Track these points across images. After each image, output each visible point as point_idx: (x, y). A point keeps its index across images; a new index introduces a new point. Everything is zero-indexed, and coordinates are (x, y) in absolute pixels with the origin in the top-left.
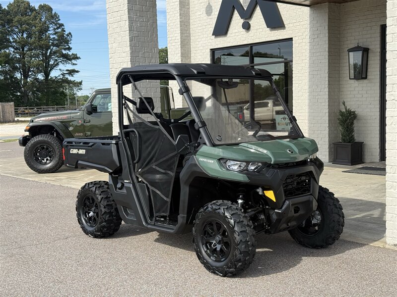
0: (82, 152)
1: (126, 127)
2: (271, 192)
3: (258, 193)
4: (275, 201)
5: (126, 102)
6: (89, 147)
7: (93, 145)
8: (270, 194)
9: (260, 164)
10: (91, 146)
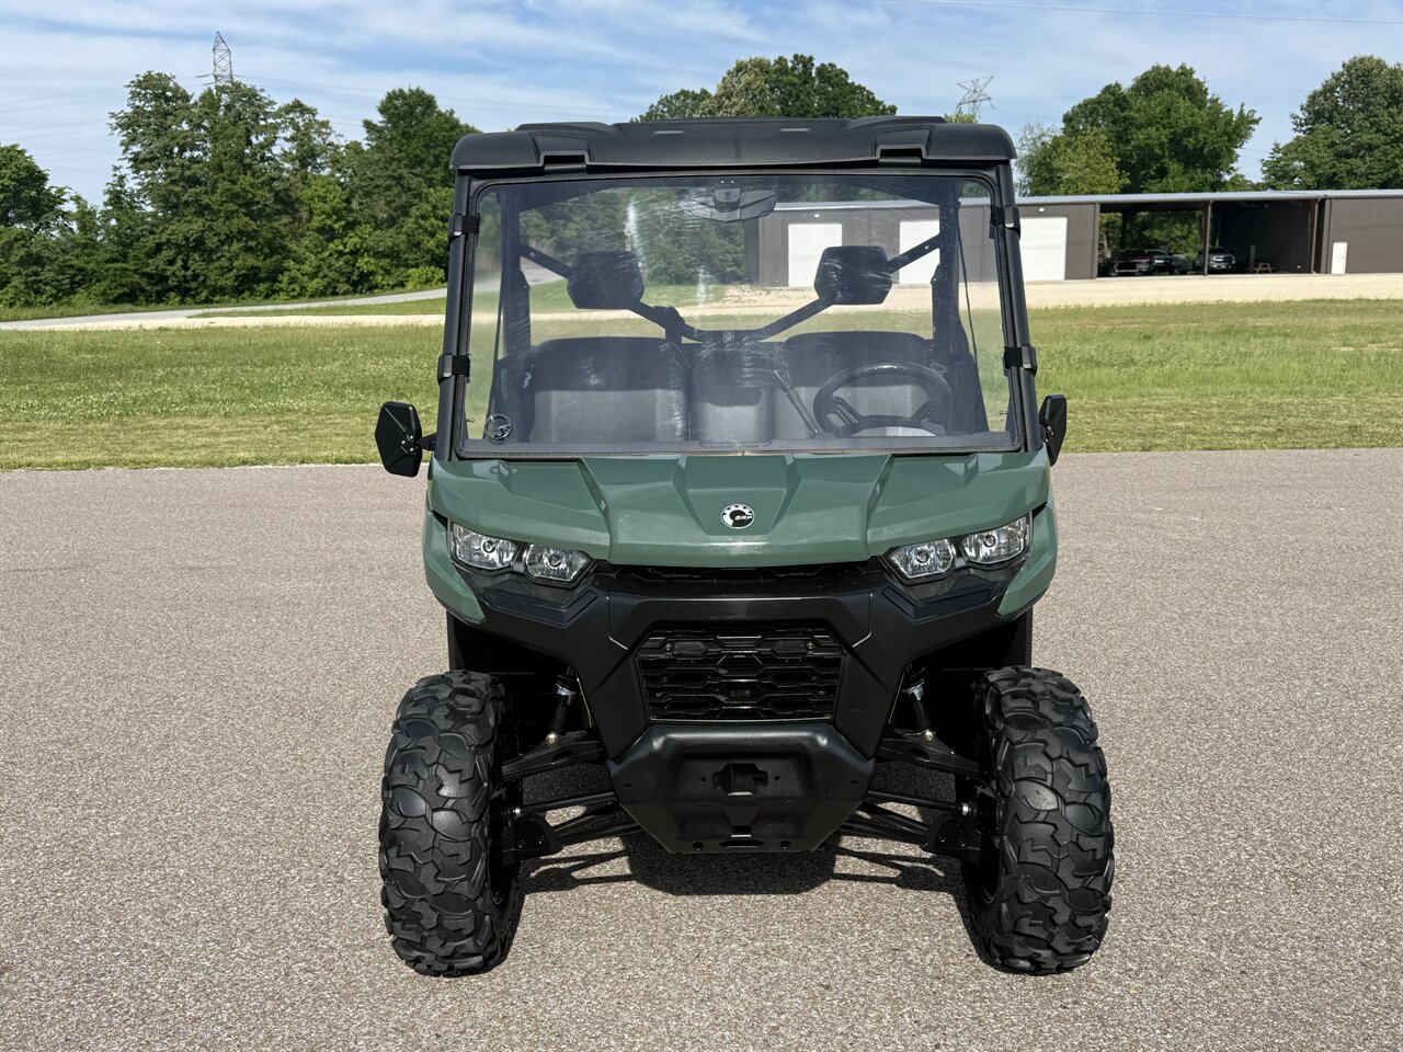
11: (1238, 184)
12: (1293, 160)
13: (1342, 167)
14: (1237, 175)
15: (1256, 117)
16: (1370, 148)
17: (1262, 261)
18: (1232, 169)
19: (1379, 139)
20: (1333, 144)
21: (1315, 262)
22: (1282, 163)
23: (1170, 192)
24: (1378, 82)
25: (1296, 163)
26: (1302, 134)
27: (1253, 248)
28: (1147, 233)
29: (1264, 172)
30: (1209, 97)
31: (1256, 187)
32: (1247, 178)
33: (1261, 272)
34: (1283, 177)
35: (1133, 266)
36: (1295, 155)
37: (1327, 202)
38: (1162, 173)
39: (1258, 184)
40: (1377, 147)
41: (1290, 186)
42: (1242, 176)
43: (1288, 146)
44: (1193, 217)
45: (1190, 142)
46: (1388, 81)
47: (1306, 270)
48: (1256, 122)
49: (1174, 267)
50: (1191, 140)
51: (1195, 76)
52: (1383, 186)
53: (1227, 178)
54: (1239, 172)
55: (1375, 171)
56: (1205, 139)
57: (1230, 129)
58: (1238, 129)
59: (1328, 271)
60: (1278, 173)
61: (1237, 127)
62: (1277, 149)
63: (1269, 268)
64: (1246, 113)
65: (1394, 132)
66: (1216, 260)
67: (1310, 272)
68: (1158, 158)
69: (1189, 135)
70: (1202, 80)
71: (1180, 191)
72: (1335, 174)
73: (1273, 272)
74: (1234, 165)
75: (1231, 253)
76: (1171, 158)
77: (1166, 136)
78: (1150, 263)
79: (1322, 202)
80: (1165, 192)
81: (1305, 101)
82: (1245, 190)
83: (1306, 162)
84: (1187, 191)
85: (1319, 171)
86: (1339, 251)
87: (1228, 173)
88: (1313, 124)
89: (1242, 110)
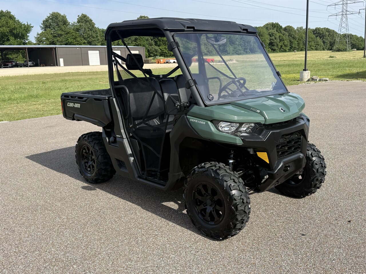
0: (77, 106)
1: (117, 83)
2: (265, 154)
3: (249, 152)
4: (268, 163)
5: (115, 59)
6: (83, 101)
7: (86, 100)
8: (263, 156)
9: (253, 125)
10: (85, 101)
11: (30, 43)
12: (42, 37)
13: (55, 40)
14: (29, 41)
15: (32, 26)
16: (61, 35)
17: (42, 63)
18: (28, 39)
19: (63, 33)
20: (52, 34)
21: (56, 64)
22: (40, 38)
23: (12, 45)
24: (60, 19)
25: (43, 38)
26: (43, 31)
27: (39, 60)
28: (7, 56)
29: (36, 40)
30: (16, 20)
31: (35, 44)
32: (32, 42)
33: (42, 66)
34: (41, 42)
35: (8, 65)
36: (43, 36)
37: (56, 48)
38: (8, 40)
39: (35, 43)
40: (63, 35)
41: (43, 44)
42: (31, 41)
43: (40, 34)
44: (20, 52)
45: (15, 32)
46: (62, 19)
47: (54, 65)
48: (32, 27)
49: (18, 65)
50: (15, 31)
51: (11, 14)
52: (66, 44)
53: (27, 42)
54: (30, 40)
55: (63, 41)
56: (19, 31)
57: (26, 29)
58: (28, 29)
59: (60, 66)
60: (39, 41)
61: (27, 28)
62: (38, 34)
63: (44, 65)
64: (29, 24)
65: (66, 31)
66: (30, 63)
67: (55, 66)
68: (7, 36)
69: (14, 30)
70: (13, 15)
71: (15, 45)
72: (53, 41)
73: (45, 66)
74: (28, 38)
75: (33, 61)
76: (10, 36)
77: (8, 30)
78: (12, 64)
79: (55, 48)
80: (10, 45)
81: (42, 22)
82: (32, 45)
83: (46, 38)
84: (17, 45)
85: (50, 40)
86: (61, 61)
87: (27, 40)
88: (46, 28)
89: (28, 24)
